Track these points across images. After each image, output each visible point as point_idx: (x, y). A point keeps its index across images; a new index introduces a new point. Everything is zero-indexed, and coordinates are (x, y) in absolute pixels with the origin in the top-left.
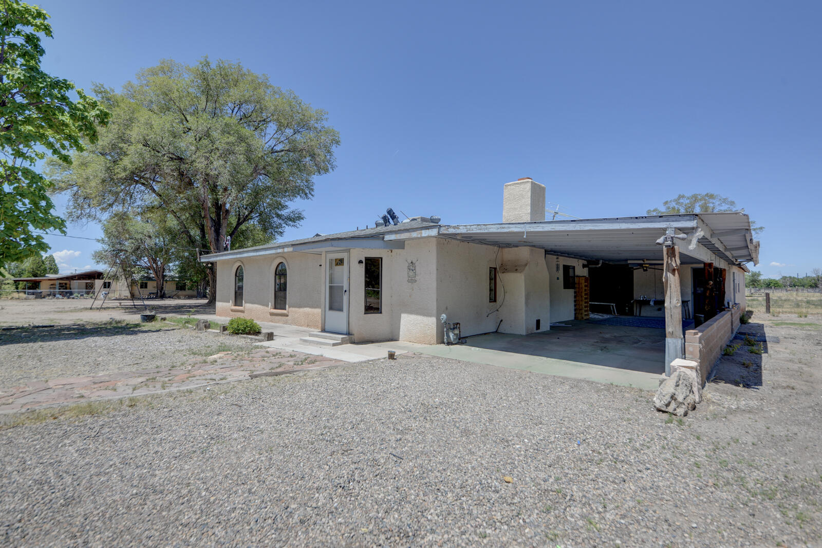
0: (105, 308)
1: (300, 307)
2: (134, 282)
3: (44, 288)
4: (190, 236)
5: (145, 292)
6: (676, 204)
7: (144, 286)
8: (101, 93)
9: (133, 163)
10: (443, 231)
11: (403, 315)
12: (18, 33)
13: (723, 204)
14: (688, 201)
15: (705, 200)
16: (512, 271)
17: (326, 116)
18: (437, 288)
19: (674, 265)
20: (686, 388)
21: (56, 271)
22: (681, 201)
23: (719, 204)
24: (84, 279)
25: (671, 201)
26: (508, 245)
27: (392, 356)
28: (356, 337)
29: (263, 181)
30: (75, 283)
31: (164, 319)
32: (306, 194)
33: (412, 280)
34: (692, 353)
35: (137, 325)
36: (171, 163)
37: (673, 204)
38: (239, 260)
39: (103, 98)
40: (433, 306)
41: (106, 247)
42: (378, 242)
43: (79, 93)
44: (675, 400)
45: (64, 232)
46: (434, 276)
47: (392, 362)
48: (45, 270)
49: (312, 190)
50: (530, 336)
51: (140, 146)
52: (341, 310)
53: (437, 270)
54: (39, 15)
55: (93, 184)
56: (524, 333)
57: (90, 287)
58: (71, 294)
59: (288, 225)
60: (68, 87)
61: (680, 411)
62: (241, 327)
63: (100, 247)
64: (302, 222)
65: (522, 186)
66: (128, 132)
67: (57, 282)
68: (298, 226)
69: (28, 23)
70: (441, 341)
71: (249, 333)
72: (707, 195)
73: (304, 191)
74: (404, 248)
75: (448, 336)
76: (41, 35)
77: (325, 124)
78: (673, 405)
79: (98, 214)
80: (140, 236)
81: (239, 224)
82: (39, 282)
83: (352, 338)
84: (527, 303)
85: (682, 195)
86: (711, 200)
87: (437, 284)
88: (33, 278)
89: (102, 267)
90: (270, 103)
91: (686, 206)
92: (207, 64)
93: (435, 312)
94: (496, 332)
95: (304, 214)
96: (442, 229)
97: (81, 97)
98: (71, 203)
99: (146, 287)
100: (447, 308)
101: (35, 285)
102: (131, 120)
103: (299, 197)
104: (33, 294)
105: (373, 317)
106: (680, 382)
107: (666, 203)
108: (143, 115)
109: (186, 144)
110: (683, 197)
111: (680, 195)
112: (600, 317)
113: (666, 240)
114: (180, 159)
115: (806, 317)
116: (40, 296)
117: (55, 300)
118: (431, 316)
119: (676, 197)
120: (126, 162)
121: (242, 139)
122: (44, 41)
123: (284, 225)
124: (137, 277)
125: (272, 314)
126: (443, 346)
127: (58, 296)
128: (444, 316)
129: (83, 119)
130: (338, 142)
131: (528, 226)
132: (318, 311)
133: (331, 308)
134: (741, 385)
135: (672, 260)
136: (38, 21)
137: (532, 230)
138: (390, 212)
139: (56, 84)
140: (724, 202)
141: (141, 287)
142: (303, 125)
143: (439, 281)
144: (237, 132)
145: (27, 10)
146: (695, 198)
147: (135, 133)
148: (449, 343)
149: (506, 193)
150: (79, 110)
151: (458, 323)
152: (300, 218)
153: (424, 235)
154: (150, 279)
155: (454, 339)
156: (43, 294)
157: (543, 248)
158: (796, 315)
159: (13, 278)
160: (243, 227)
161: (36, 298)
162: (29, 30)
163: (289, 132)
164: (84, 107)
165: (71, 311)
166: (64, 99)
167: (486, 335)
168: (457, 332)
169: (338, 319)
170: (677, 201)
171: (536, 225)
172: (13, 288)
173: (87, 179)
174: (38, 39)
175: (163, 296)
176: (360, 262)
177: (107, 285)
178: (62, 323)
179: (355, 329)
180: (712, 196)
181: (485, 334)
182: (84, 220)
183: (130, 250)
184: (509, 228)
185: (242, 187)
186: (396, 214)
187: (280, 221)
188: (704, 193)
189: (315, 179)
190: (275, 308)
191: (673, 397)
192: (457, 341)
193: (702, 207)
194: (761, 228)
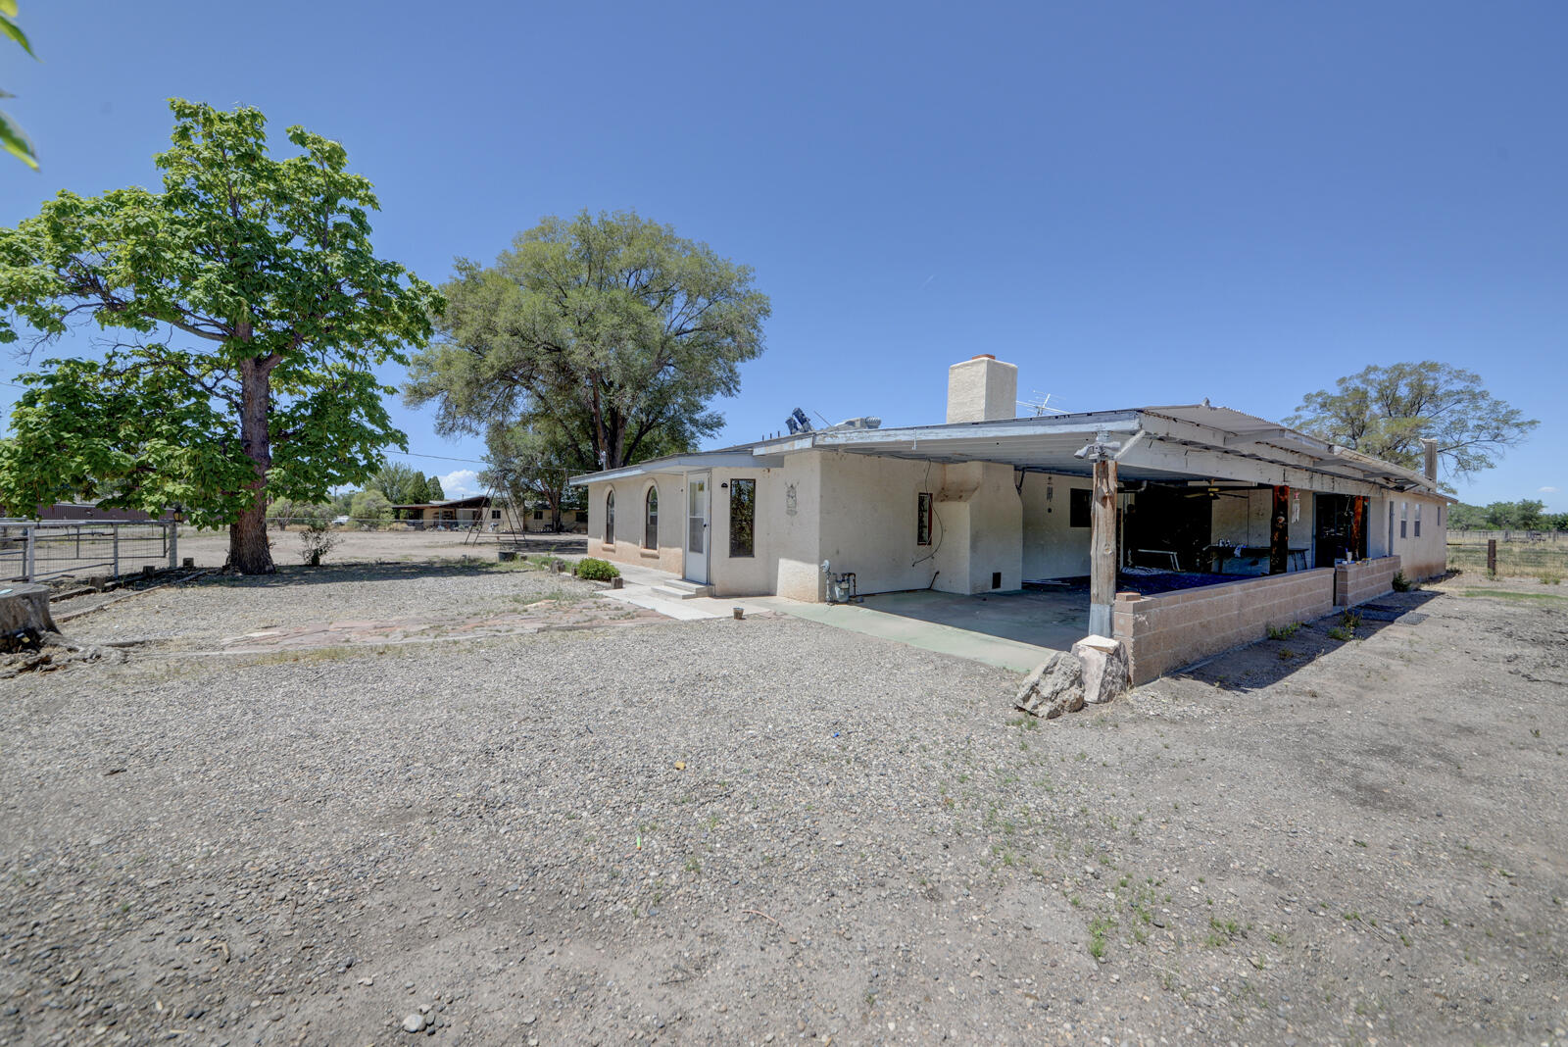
0: (480, 544)
1: (671, 547)
2: (526, 512)
3: (428, 518)
4: (579, 451)
5: (540, 524)
6: (1363, 382)
7: (538, 516)
8: (465, 269)
9: (499, 359)
10: (819, 441)
11: (782, 561)
12: (342, 210)
13: (1455, 381)
14: (1385, 377)
15: (1420, 374)
16: (955, 500)
17: (752, 275)
18: (821, 523)
19: (1105, 490)
20: (1064, 677)
21: (441, 497)
22: (1372, 376)
23: (1446, 381)
24: (470, 507)
25: (1350, 378)
26: (946, 460)
27: (738, 615)
28: (718, 588)
29: (669, 375)
30: (460, 511)
31: (525, 558)
32: (729, 390)
33: (792, 512)
34: (1122, 628)
35: (492, 565)
36: (548, 356)
37: (1358, 383)
38: (611, 483)
39: (467, 276)
40: (814, 547)
41: (492, 467)
42: (746, 458)
43: (409, 276)
44: (1038, 693)
45: (404, 448)
46: (817, 506)
47: (735, 623)
48: (428, 495)
49: (738, 383)
50: (980, 598)
51: (507, 336)
52: (701, 551)
53: (821, 497)
54: (361, 185)
55: (456, 387)
56: (968, 593)
57: (477, 516)
58: (457, 525)
59: (703, 434)
60: (397, 271)
61: (1044, 710)
62: (592, 571)
63: (485, 467)
64: (722, 431)
65: (975, 368)
66: (493, 319)
67: (441, 510)
68: (716, 435)
69: (352, 196)
70: (822, 599)
71: (601, 579)
72: (1423, 364)
73: (730, 385)
74: (782, 466)
75: (832, 591)
76: (367, 208)
77: (752, 286)
78: (1033, 700)
79: (474, 425)
80: (528, 452)
81: (641, 434)
82: (422, 510)
83: (710, 589)
84: (974, 546)
85: (1372, 365)
86: (1431, 374)
87: (821, 518)
88: (415, 505)
89: (487, 492)
90: (672, 265)
91: (1380, 384)
92: (587, 220)
93: (816, 557)
94: (929, 589)
95: (726, 418)
96: (818, 438)
97: (413, 282)
98: (442, 412)
99: (541, 518)
100: (838, 552)
101: (417, 514)
102: (497, 302)
103: (719, 393)
104: (414, 524)
105: (741, 561)
106: (1057, 668)
107: (1342, 381)
108: (511, 296)
109: (565, 330)
110: (1376, 369)
111: (1369, 367)
112: (1143, 573)
113: (1091, 450)
114: (559, 349)
115: (1557, 583)
116: (421, 528)
117: (436, 532)
118: (812, 562)
119: (1362, 370)
120: (491, 358)
121: (632, 318)
122: (371, 217)
123: (698, 434)
124: (529, 504)
125: (643, 555)
126: (825, 606)
127: (440, 527)
128: (827, 562)
129: (413, 309)
130: (766, 312)
131: (919, 431)
132: (679, 551)
133: (692, 549)
134: (1217, 684)
135: (1102, 483)
136: (361, 193)
137: (924, 438)
138: (798, 414)
139: (381, 269)
140: (1457, 377)
141: (536, 517)
142: (719, 290)
143: (824, 511)
144: (626, 310)
145: (348, 181)
146: (1399, 371)
147: (502, 319)
148: (834, 602)
149: (952, 382)
150: (408, 298)
151: (850, 574)
152: (719, 424)
153: (796, 447)
154: (545, 507)
155: (841, 597)
156: (425, 525)
157: (1009, 463)
158: (1538, 580)
159: (392, 505)
160: (646, 438)
161: (416, 529)
162: (354, 204)
163: (702, 302)
164: (415, 294)
165: (442, 547)
166: (391, 285)
167: (912, 594)
168: (844, 585)
169: (697, 564)
170: (1364, 377)
171: (926, 431)
172: (392, 518)
173: (451, 381)
174: (364, 215)
175: (559, 530)
176: (724, 486)
177: (496, 515)
178: (416, 560)
179: (716, 578)
180: (1433, 367)
181: (908, 591)
182: (457, 433)
183: (519, 470)
184: (896, 435)
185: (640, 386)
186: (807, 415)
187: (694, 429)
188: (1417, 362)
189: (740, 367)
190: (647, 547)
191: (1034, 689)
192: (846, 599)
193: (1411, 386)
194: (1533, 423)
